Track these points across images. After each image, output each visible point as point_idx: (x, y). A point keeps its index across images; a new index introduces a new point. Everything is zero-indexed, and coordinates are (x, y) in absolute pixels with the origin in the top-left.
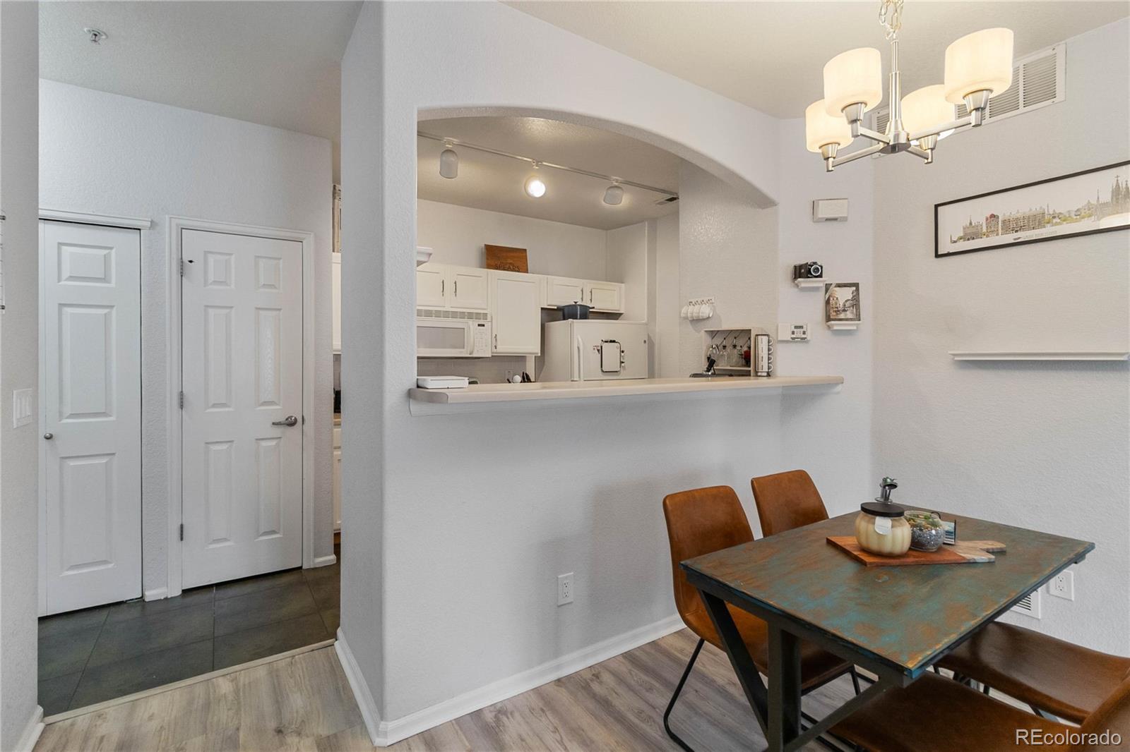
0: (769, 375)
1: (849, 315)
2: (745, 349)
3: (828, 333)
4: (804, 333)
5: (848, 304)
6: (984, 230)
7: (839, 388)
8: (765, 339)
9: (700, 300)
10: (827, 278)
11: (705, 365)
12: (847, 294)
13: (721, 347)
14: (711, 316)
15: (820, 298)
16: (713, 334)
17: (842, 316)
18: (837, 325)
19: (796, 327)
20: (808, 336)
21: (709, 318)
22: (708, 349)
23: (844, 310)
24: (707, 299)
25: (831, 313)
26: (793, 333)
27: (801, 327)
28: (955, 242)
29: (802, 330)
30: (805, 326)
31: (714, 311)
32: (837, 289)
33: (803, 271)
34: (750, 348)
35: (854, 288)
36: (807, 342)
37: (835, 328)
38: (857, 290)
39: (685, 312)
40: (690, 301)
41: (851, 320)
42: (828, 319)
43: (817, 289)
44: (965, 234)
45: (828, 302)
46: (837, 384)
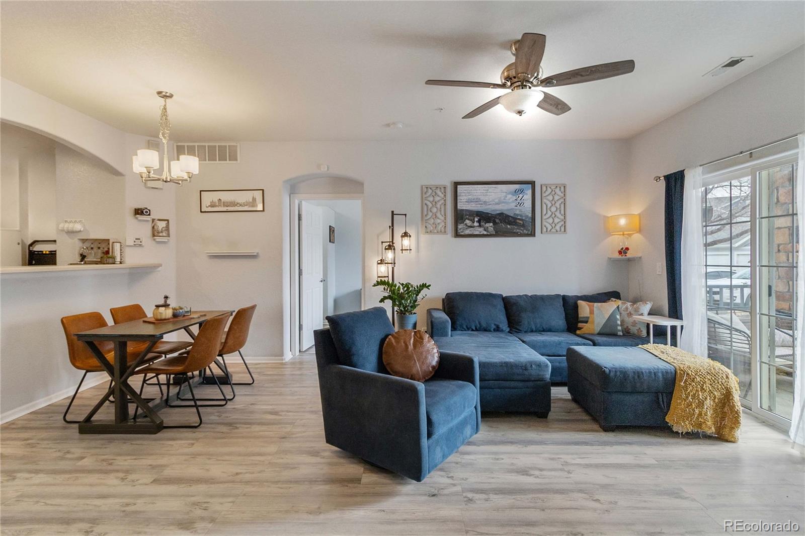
0: (121, 263)
1: (164, 234)
2: (106, 249)
3: (154, 242)
4: (141, 242)
5: (163, 229)
6: (217, 204)
7: (160, 269)
8: (118, 245)
9: (73, 220)
10: (152, 216)
11: (78, 259)
12: (163, 224)
13: (89, 248)
14: (82, 230)
15: (149, 226)
16: (84, 241)
17: (161, 235)
18: (158, 239)
19: (136, 239)
20: (143, 244)
21: (80, 231)
22: (81, 249)
23: (162, 232)
24: (79, 220)
25: (155, 233)
26: (135, 242)
27: (139, 239)
28: (207, 207)
29: (140, 241)
30: (141, 239)
31: (84, 226)
32: (158, 221)
33: (139, 212)
34: (109, 249)
35: (167, 222)
36: (143, 246)
37: (157, 240)
38: (168, 223)
39: (62, 226)
40: (66, 220)
41: (165, 236)
42: (154, 236)
43: (148, 221)
44: (211, 205)
45: (153, 227)
46: (158, 267)
